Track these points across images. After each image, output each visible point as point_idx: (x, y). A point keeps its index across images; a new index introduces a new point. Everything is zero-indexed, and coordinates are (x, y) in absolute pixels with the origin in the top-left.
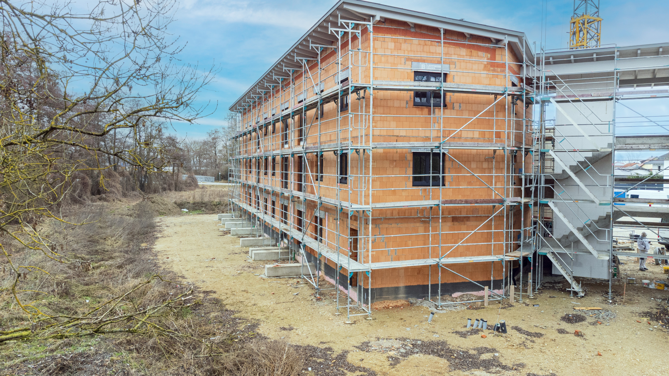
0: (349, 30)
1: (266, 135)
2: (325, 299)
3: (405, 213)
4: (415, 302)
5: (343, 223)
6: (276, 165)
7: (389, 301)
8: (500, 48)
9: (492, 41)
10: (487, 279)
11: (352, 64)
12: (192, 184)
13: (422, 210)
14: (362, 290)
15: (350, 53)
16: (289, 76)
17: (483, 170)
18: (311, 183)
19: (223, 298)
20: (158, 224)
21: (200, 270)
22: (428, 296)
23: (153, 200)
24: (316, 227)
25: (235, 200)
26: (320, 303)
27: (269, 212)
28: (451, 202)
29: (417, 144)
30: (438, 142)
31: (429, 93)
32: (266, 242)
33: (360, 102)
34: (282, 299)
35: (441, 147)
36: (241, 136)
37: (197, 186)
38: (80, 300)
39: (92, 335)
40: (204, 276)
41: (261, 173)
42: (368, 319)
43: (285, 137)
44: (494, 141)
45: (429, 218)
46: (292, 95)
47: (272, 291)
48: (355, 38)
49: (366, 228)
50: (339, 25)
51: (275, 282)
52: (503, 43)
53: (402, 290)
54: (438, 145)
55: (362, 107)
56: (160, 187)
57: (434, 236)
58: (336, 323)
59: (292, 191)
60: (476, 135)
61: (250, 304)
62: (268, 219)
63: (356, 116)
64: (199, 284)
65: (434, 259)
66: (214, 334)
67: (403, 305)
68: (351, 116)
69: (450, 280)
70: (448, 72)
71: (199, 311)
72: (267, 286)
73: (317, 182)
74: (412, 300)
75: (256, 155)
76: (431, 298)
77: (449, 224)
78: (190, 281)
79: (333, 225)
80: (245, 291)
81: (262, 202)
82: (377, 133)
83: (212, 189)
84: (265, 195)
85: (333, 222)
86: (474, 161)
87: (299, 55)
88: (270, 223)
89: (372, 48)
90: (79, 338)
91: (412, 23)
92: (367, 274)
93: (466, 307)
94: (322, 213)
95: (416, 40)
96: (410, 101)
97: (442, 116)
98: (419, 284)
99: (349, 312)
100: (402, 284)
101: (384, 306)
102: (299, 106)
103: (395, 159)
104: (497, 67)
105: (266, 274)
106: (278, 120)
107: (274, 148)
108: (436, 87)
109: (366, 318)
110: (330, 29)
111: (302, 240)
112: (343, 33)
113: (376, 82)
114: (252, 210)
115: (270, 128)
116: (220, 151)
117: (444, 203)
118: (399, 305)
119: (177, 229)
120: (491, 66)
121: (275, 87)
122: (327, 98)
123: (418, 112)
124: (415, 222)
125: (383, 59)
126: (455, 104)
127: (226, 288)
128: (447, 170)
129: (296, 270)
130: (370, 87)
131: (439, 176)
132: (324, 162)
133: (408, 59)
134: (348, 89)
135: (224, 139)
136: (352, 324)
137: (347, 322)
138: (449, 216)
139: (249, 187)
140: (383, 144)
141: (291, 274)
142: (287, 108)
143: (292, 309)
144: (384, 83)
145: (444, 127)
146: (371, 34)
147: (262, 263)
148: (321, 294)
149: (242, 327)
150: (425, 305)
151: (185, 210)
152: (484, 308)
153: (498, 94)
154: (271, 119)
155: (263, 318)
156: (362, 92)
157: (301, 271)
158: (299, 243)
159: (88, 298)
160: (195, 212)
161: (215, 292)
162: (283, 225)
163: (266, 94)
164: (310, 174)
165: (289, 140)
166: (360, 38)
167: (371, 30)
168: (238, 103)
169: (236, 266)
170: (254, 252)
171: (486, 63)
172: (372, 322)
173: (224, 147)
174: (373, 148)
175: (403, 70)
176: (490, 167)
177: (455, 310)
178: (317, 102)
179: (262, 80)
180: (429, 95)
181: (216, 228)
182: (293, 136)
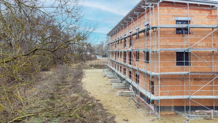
0: (150, 6)
1: (118, 44)
2: (140, 108)
3: (173, 76)
4: (178, 113)
5: (147, 78)
6: (122, 54)
7: (167, 112)
8: (214, 9)
9: (210, 7)
10: (212, 106)
11: (151, 19)
12: (95, 58)
13: (181, 75)
14: (156, 107)
15: (150, 15)
16: (126, 24)
17: (208, 59)
18: (135, 62)
19: (103, 103)
20: (84, 72)
21: (96, 91)
22: (184, 111)
23: (83, 64)
24: (137, 79)
25: (108, 65)
26: (139, 110)
27: (119, 70)
28: (194, 72)
29: (178, 49)
30: (188, 48)
31: (183, 29)
32: (118, 81)
33: (154, 33)
34: (124, 106)
35: (189, 50)
36: (110, 44)
37: (97, 59)
38: (56, 100)
39: (57, 117)
40: (96, 94)
41: (117, 57)
42: (159, 119)
43: (125, 45)
44: (213, 47)
45: (184, 78)
46: (127, 30)
47: (120, 102)
48: (152, 9)
49: (158, 82)
50: (146, 5)
51: (121, 98)
52: (215, 7)
53: (173, 108)
54: (188, 49)
55: (155, 35)
56: (86, 59)
57: (186, 86)
58: (145, 120)
59: (127, 64)
60: (204, 45)
61: (112, 107)
62: (119, 73)
63: (153, 38)
64: (95, 97)
65: (187, 96)
66: (99, 120)
67: (173, 114)
68: (151, 38)
69: (194, 105)
70: (190, 20)
71: (94, 108)
72: (118, 99)
73: (137, 61)
74: (177, 112)
75: (115, 50)
76: (186, 112)
77: (193, 81)
78: (92, 95)
79: (143, 78)
80: (110, 101)
81: (117, 67)
82: (161, 44)
83: (101, 60)
84: (118, 64)
85: (143, 77)
86: (203, 55)
87: (130, 16)
88: (119, 74)
89: (159, 13)
90: (53, 118)
91: (175, 2)
92: (158, 101)
93: (203, 118)
94: (139, 73)
95: (176, 9)
96: (174, 32)
97: (189, 38)
98: (180, 105)
99: (151, 115)
100: (173, 105)
101: (165, 114)
102: (130, 34)
103: (169, 54)
104: (213, 17)
105: (118, 94)
106: (123, 39)
107: (121, 48)
108: (186, 26)
109: (158, 119)
110: (142, 6)
111: (131, 83)
112: (147, 8)
113: (161, 25)
114: (114, 69)
115: (120, 41)
116: (104, 48)
117: (191, 73)
118: (171, 114)
119: (90, 74)
120: (210, 17)
121: (122, 28)
122: (141, 31)
123: (178, 36)
124: (178, 80)
125: (163, 16)
126: (194, 33)
127: (104, 99)
128: (191, 59)
129: (129, 94)
130: (158, 27)
131: (188, 62)
132: (139, 55)
133: (173, 16)
134: (150, 28)
135: (105, 44)
136: (152, 121)
137: (150, 120)
138: (193, 78)
139: (113, 61)
140: (164, 49)
141: (127, 95)
142: (126, 35)
143: (128, 111)
144: (164, 25)
145: (190, 42)
146: (159, 7)
147: (117, 89)
148: (139, 105)
149: (109, 117)
150: (183, 115)
151: (93, 67)
152: (211, 119)
153: (214, 28)
154: (120, 38)
155: (117, 114)
156: (155, 29)
157: (131, 94)
158: (130, 84)
159: (59, 99)
160: (96, 68)
161: (100, 101)
162: (124, 76)
163: (118, 30)
164: (134, 59)
165: (126, 46)
166: (154, 9)
167: (159, 6)
168: (109, 33)
169: (108, 90)
170: (114, 85)
171: (207, 15)
172: (161, 121)
173: (105, 46)
174: (160, 50)
175: (171, 20)
176: (211, 58)
177: (198, 119)
178: (137, 33)
179: (117, 26)
180: (183, 30)
181: (102, 74)
182: (128, 44)
